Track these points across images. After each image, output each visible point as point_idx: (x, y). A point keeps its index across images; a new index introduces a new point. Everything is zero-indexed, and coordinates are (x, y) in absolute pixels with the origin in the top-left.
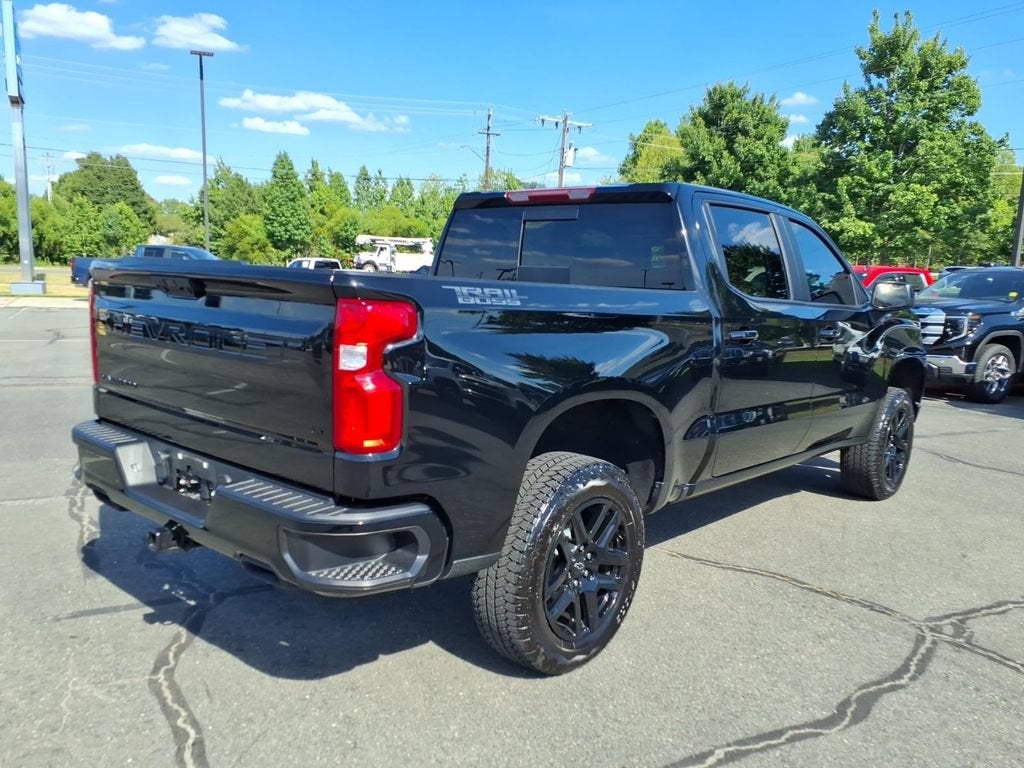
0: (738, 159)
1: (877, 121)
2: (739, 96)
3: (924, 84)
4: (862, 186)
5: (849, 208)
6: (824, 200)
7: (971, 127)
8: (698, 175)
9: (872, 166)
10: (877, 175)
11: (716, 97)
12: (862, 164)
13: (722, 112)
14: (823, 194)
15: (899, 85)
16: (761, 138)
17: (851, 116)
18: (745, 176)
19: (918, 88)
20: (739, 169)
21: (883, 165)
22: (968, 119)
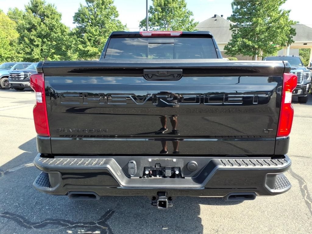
0: (47, 26)
1: (92, 17)
2: (43, 4)
3: (103, 7)
4: (91, 37)
5: (88, 43)
6: (80, 41)
7: (117, 21)
8: (33, 30)
9: (93, 30)
10: (95, 33)
11: (34, 3)
12: (90, 30)
13: (38, 9)
14: (79, 39)
15: (97, 6)
16: (54, 19)
17: (84, 14)
18: (50, 31)
19: (102, 8)
20: (48, 29)
21: (96, 31)
22: (116, 19)
